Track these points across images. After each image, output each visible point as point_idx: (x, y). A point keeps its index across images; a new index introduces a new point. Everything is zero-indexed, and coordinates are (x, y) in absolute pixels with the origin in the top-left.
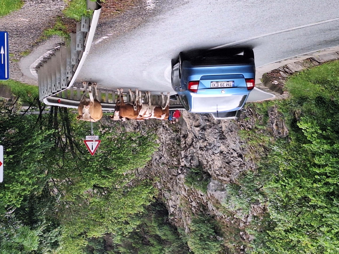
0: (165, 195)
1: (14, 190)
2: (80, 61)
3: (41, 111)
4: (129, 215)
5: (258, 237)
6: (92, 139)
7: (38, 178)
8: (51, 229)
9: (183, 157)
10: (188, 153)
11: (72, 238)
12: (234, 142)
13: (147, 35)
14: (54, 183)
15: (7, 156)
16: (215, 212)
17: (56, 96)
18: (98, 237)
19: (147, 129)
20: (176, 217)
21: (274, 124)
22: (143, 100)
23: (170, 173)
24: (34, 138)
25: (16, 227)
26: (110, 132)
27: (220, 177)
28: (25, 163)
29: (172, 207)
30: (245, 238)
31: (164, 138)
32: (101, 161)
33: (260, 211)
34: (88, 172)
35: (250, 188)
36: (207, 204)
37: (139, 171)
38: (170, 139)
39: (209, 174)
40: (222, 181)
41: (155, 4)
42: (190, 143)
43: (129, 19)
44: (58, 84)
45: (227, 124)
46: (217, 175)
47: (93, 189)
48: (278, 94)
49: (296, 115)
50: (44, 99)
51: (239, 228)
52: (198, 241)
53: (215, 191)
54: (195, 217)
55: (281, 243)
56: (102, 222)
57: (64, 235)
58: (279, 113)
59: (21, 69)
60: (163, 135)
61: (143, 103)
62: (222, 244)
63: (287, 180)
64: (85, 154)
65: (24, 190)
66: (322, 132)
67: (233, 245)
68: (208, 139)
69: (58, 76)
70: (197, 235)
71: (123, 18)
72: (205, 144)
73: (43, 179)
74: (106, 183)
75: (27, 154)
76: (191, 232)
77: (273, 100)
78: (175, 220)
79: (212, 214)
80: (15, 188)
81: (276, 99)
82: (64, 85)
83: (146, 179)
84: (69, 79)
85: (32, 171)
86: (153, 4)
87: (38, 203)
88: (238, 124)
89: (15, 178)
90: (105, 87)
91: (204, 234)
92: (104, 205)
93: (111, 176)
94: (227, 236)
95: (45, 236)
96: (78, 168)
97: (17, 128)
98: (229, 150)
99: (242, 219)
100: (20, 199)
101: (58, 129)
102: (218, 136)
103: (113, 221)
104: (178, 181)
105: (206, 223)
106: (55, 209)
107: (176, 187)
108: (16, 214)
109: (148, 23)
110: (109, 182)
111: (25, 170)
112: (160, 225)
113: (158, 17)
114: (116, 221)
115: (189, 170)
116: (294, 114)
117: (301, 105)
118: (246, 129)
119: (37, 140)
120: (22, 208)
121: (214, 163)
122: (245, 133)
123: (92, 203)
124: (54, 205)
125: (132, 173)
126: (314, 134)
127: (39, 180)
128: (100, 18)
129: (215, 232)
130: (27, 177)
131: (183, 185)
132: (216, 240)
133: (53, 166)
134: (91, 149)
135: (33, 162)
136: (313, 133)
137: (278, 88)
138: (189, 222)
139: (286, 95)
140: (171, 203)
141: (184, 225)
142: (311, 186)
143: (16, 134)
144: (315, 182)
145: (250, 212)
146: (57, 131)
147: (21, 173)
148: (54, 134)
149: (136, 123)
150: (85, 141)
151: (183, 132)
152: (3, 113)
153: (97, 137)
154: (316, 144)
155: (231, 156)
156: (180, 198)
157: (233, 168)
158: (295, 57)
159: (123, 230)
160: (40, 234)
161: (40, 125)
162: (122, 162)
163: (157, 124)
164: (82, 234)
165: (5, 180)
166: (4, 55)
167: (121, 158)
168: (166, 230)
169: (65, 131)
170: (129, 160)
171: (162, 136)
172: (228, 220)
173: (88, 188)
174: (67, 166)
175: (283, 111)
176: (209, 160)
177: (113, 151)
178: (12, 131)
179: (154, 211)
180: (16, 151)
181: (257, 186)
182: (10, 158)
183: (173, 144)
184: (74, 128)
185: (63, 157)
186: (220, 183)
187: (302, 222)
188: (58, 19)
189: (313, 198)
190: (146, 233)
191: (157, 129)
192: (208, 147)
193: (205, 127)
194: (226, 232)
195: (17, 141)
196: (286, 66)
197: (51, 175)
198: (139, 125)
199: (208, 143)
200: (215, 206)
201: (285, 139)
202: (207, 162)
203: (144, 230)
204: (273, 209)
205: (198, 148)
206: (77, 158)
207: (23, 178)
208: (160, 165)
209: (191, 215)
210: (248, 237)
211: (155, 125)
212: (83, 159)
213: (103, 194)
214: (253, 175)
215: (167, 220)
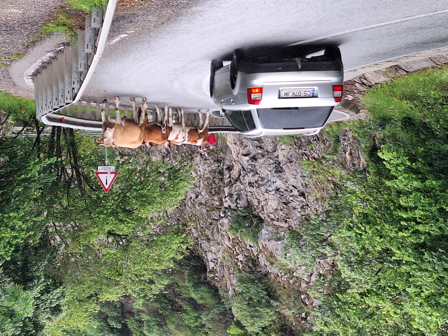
0: (203, 245)
1: (2, 237)
2: (89, 67)
3: (39, 133)
4: (155, 272)
5: (324, 302)
6: (107, 171)
7: (34, 222)
8: (51, 290)
9: (226, 195)
10: (233, 190)
11: (80, 301)
12: (294, 176)
13: (179, 33)
14: (56, 228)
16: (268, 269)
17: (58, 113)
18: (113, 301)
19: (179, 158)
20: (216, 275)
21: (347, 153)
22: (174, 119)
23: (209, 217)
24: (28, 168)
25: (4, 286)
26: (130, 161)
27: (275, 223)
28: (16, 201)
29: (211, 261)
30: (307, 303)
31: (202, 171)
32: (117, 200)
33: (327, 267)
34: (100, 214)
35: (315, 238)
36: (258, 258)
37: (168, 214)
38: (211, 172)
39: (261, 218)
40: (277, 228)
42: (237, 176)
43: (155, 11)
44: (60, 97)
45: (285, 152)
46: (271, 219)
47: (107, 237)
48: (352, 113)
49: (377, 140)
50: (42, 117)
51: (300, 289)
52: (245, 307)
53: (269, 241)
54: (242, 275)
55: (355, 310)
56: (118, 281)
57: (68, 298)
58: (354, 138)
59: (11, 76)
60: (201, 166)
61: (174, 124)
62: (277, 310)
63: (364, 226)
64: (96, 191)
65: (16, 237)
66: (412, 164)
67: (292, 311)
68: (260, 172)
69: (61, 86)
70: (244, 298)
71: (147, 11)
72: (256, 178)
73: (41, 223)
74: (124, 229)
75: (20, 190)
76: (236, 294)
77: (347, 121)
78: (216, 278)
79: (264, 271)
80: (3, 235)
81: (350, 120)
82: (69, 98)
83: (178, 224)
84: (75, 91)
85: (26, 213)
87: (34, 255)
88: (300, 152)
89: (3, 221)
90: (124, 102)
91: (253, 297)
92: (121, 259)
93: (131, 219)
94: (285, 300)
95: (43, 298)
96: (87, 209)
97: (7, 155)
98: (288, 187)
99: (305, 279)
100: (10, 250)
101: (61, 157)
102: (273, 168)
103: (133, 279)
104: (219, 227)
105: (256, 283)
106: (56, 262)
107: (217, 236)
108: (4, 269)
109: (181, 17)
110: (129, 227)
111: (17, 211)
112: (197, 285)
113: (194, 9)
114: (137, 280)
115: (234, 212)
116: (374, 140)
117: (383, 128)
118: (310, 159)
119: (33, 171)
120: (14, 261)
121: (267, 203)
122: (309, 164)
123: (106, 255)
124: (55, 257)
127: (35, 224)
128: (116, 10)
129: (268, 295)
130: (19, 220)
131: (226, 232)
132: (269, 305)
133: (55, 206)
134: (104, 184)
135: (27, 200)
136: (398, 165)
138: (234, 282)
140: (210, 256)
141: (228, 285)
142: (396, 235)
143: (5, 163)
144: (400, 230)
145: (315, 269)
146: (60, 159)
147: (11, 214)
148: (56, 164)
149: (165, 150)
150: (97, 173)
151: (227, 163)
153: (113, 168)
154: (403, 180)
155: (291, 194)
156: (223, 249)
157: (293, 211)
158: (375, 64)
159: (146, 291)
160: (36, 295)
161: (38, 152)
162: (145, 201)
164: (91, 296)
167: (143, 196)
168: (203, 291)
170: (156, 198)
171: (199, 167)
172: (285, 279)
173: (101, 236)
174: (74, 206)
175: (359, 136)
176: (261, 199)
177: (134, 186)
179: (187, 266)
180: (5, 186)
181: (324, 234)
183: (214, 178)
184: (82, 156)
185: (68, 193)
186: (275, 231)
187: (382, 283)
188: (61, 10)
189: (398, 252)
190: (178, 295)
191: (193, 158)
192: (259, 182)
193: (257, 157)
194: (282, 295)
195: (7, 173)
196: (364, 75)
197: (52, 218)
198: (169, 153)
199: (260, 177)
200: (268, 261)
201: (361, 172)
202: (258, 202)
203: (174, 291)
204: (345, 265)
205: (247, 183)
206: (86, 196)
207: (14, 221)
208: (196, 205)
209: (237, 272)
210: (311, 302)
211: (190, 152)
212: (94, 197)
213: (121, 243)
214: (319, 219)
215: (206, 278)
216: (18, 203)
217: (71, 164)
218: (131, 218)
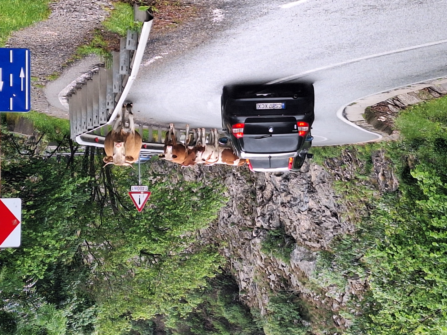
0: (235, 265)
1: (36, 256)
2: (124, 88)
3: (73, 152)
4: (187, 291)
5: (356, 323)
6: (140, 191)
7: (67, 241)
8: (84, 308)
9: (259, 215)
10: (266, 210)
11: (112, 319)
12: (326, 197)
13: (213, 55)
14: (89, 247)
15: (27, 212)
16: (300, 289)
17: (93, 133)
18: (147, 320)
19: (212, 177)
20: (248, 294)
21: (380, 174)
22: (208, 139)
23: (242, 236)
24: (63, 187)
25: (37, 305)
26: (163, 181)
27: (308, 243)
28: (50, 220)
29: (243, 280)
30: (339, 323)
31: (234, 190)
32: (150, 219)
33: (359, 288)
34: (133, 233)
35: (347, 258)
36: (290, 278)
37: (201, 234)
38: (243, 192)
39: (293, 238)
40: (310, 248)
41: (224, 14)
42: (269, 197)
43: (189, 34)
44: (95, 118)
45: (318, 173)
46: (303, 239)
47: (140, 256)
48: (385, 134)
49: (409, 162)
50: (77, 137)
51: (332, 310)
52: (277, 327)
53: (301, 261)
54: (274, 295)
55: (388, 331)
56: (151, 300)
57: (101, 316)
58: (387, 159)
59: (46, 96)
60: (234, 186)
61: (207, 144)
62: (309, 330)
63: (396, 247)
64: (129, 210)
65: (49, 256)
66: (443, 184)
67: (324, 332)
68: (293, 192)
69: (95, 107)
70: (276, 318)
71: (182, 33)
72: (289, 198)
73: (75, 242)
74: (157, 249)
75: (54, 209)
76: (268, 314)
77: (380, 142)
78: (248, 298)
79: (296, 291)
80: (37, 254)
81: (383, 141)
82: (103, 119)
83: (211, 243)
84: (110, 112)
85: (60, 232)
86: (222, 15)
87: (67, 274)
88: (332, 172)
89: (37, 240)
90: (157, 122)
91: (285, 317)
92: (154, 278)
93: (164, 239)
94: (316, 320)
95: (76, 317)
96: (120, 229)
97: (41, 174)
98: (321, 208)
99: (336, 299)
100: (43, 269)
101: (94, 176)
102: (306, 188)
103: (166, 298)
104: (252, 246)
105: (288, 303)
106: (89, 281)
107: (250, 255)
108: (37, 288)
109: (215, 40)
110: (161, 246)
111: (51, 230)
112: (228, 305)
113: (228, 32)
114: (170, 299)
115: (267, 232)
116: (407, 161)
117: (416, 150)
118: (343, 180)
119: (67, 191)
120: (47, 280)
121: (300, 224)
122: (341, 185)
123: (138, 274)
124: (87, 276)
125: (192, 235)
126: (432, 187)
127: (69, 243)
128: (151, 33)
129: (300, 315)
130: (52, 239)
131: (259, 252)
132: (301, 326)
133: (88, 225)
134: (138, 203)
135: (60, 219)
136: (430, 186)
137: (385, 126)
138: (266, 301)
139: (396, 136)
140: (242, 276)
141: (260, 304)
142: (428, 256)
143: (39, 182)
144: (432, 250)
145: (346, 289)
146: (93, 179)
147: (45, 233)
148: (90, 183)
149: (198, 169)
150: (131, 193)
151: (260, 183)
152: (23, 154)
153: (146, 188)
154: (434, 201)
155: (323, 215)
156: (255, 269)
157: (326, 231)
158: (408, 86)
159: (179, 310)
160: (68, 314)
161: (72, 171)
162: (179, 220)
163: (225, 172)
164: (124, 315)
165: (25, 243)
166: (25, 79)
167: (178, 216)
168: (235, 311)
169: (104, 179)
170: (188, 218)
171: (232, 187)
172: (317, 300)
173: (133, 255)
174: (107, 225)
175: (392, 157)
176: (294, 219)
177: (167, 206)
178: (35, 179)
179: (220, 285)
180: (39, 205)
181: (356, 254)
182: (31, 214)
183: (246, 198)
184: (116, 175)
185: (101, 213)
186: (307, 251)
187: (414, 304)
188: (96, 32)
189: (429, 272)
190: (210, 314)
191: (226, 178)
192: (292, 203)
193: (289, 177)
194: (314, 316)
195: (41, 192)
196: (397, 97)
197: (84, 237)
198: (202, 172)
199: (292, 197)
200: (300, 281)
201: (394, 193)
202: (290, 222)
203: (206, 310)
204: (377, 286)
205: (280, 203)
206: (119, 215)
207: (48, 240)
208: (229, 225)
209: (269, 291)
210: (343, 323)
211: (223, 172)
212: (127, 216)
213: (153, 262)
214: (351, 240)
215: (238, 298)
216: (51, 222)
217: (105, 183)
218: (164, 237)
